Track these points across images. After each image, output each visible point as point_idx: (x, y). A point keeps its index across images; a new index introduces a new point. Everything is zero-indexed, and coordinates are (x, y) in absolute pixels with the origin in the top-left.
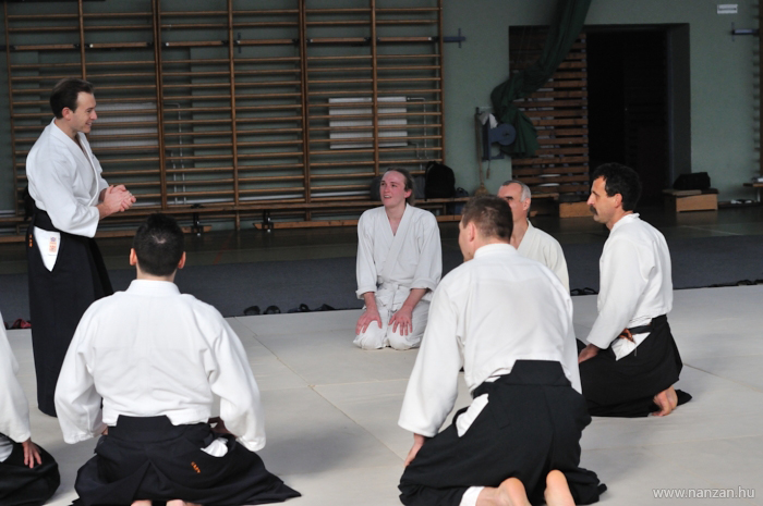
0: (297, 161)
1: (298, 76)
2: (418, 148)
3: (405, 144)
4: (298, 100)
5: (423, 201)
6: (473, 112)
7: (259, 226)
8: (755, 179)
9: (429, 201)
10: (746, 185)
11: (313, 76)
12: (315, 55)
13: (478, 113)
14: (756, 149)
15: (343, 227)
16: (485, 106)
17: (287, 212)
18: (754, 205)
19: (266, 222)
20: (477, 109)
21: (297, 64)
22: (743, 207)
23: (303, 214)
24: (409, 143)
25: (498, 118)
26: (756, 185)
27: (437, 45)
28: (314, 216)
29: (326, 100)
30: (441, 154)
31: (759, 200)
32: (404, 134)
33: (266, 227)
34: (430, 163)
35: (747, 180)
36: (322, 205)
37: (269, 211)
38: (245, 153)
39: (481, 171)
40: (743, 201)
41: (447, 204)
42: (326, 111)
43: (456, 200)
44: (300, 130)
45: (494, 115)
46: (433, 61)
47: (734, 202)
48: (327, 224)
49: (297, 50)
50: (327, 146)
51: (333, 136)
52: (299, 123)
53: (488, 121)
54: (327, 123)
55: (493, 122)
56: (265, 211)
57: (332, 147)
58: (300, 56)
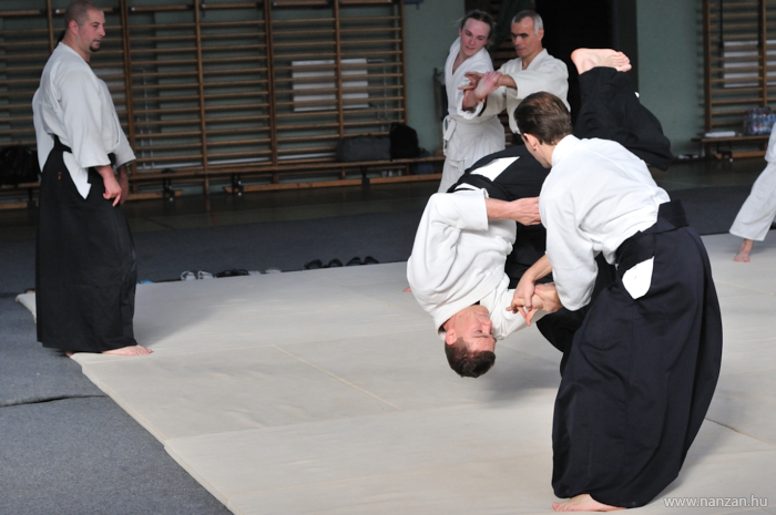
0: (261, 124)
1: (264, 39)
2: (379, 110)
3: (366, 106)
4: (264, 63)
5: (388, 162)
6: (431, 73)
7: (229, 190)
8: (702, 135)
9: (394, 161)
10: (693, 140)
11: (278, 39)
12: (279, 18)
13: (436, 74)
14: (701, 105)
15: (311, 189)
17: (256, 175)
18: (700, 159)
19: (235, 186)
20: (436, 70)
21: (263, 28)
22: (689, 162)
23: (271, 176)
24: (371, 104)
26: (704, 140)
27: (396, 7)
28: (281, 178)
29: (289, 63)
30: (404, 115)
31: (703, 154)
32: (365, 96)
33: (237, 190)
34: (393, 124)
35: (694, 136)
36: (291, 167)
37: (239, 174)
38: (212, 117)
40: (691, 156)
41: (410, 164)
42: (289, 74)
43: (423, 159)
44: (265, 93)
46: (391, 23)
47: (681, 157)
48: (295, 186)
49: (261, 13)
50: (291, 109)
51: (297, 99)
52: (265, 87)
54: (290, 85)
56: (233, 175)
57: (297, 110)
58: (264, 18)
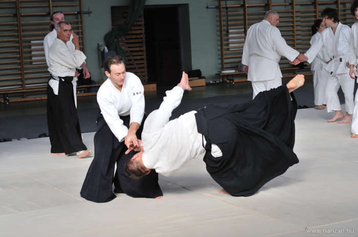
0: (17, 70)
1: (17, 31)
4: (18, 42)
6: (96, 46)
7: (2, 101)
8: (220, 72)
9: (80, 86)
10: (216, 74)
11: (24, 31)
12: (24, 21)
13: (99, 46)
14: (219, 59)
15: (41, 100)
16: (102, 43)
17: (15, 94)
18: (220, 83)
19: (5, 99)
20: (98, 44)
21: (17, 25)
22: (215, 84)
23: (22, 95)
25: (108, 48)
26: (221, 74)
27: (79, 16)
28: (27, 95)
29: (30, 42)
31: (221, 81)
33: (6, 101)
35: (216, 72)
36: (32, 90)
37: (7, 94)
39: (101, 73)
40: (215, 81)
41: (87, 87)
42: (30, 47)
43: (93, 85)
44: (19, 56)
45: (107, 46)
46: (77, 23)
47: (211, 82)
48: (34, 99)
49: (16, 19)
50: (31, 63)
51: (34, 59)
52: (18, 53)
53: (104, 50)
54: (30, 52)
55: (106, 50)
56: (4, 94)
57: (33, 63)
58: (17, 21)
